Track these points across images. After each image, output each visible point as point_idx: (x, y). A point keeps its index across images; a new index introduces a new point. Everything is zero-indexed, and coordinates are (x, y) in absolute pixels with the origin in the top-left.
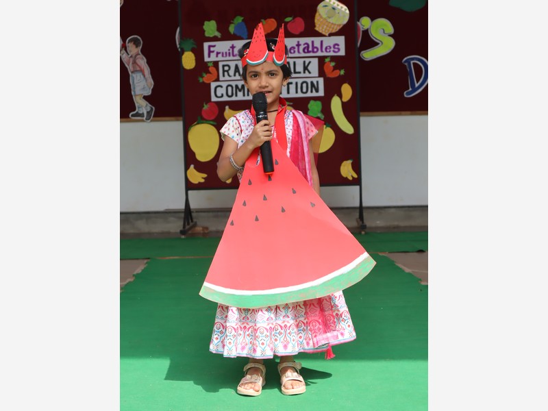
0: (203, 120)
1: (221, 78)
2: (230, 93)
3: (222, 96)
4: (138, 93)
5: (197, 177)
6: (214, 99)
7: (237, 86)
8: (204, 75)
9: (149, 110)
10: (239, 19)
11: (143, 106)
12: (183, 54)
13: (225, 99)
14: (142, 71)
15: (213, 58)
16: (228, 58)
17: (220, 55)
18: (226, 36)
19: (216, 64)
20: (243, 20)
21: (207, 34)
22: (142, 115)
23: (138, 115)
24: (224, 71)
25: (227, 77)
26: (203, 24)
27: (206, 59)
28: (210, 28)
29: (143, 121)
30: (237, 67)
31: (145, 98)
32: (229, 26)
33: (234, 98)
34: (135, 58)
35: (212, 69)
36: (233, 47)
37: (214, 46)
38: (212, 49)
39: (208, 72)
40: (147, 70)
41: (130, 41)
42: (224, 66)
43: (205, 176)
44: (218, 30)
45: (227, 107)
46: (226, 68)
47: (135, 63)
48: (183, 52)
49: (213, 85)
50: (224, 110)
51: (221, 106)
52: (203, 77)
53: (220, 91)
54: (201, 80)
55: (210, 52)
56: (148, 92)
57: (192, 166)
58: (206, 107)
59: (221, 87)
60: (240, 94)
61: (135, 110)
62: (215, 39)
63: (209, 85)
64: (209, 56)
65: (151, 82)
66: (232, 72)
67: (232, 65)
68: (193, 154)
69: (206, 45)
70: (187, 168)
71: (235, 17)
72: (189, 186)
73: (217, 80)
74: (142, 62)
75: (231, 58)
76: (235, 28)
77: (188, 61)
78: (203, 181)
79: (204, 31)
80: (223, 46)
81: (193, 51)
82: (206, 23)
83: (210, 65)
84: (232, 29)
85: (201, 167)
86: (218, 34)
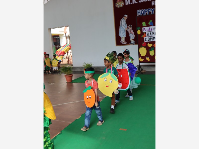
0: (143, 46)
1: (147, 36)
2: (149, 40)
3: (147, 40)
4: (131, 38)
5: (142, 60)
6: (145, 41)
7: (151, 38)
8: (143, 36)
9: (134, 42)
10: (151, 21)
11: (132, 41)
12: (137, 31)
13: (148, 41)
14: (132, 33)
15: (145, 31)
16: (148, 31)
17: (146, 31)
18: (148, 25)
19: (145, 33)
20: (152, 21)
21: (143, 26)
22: (132, 44)
23: (132, 43)
24: (147, 34)
25: (148, 36)
26: (142, 23)
27: (143, 32)
28: (144, 24)
29: (133, 45)
30: (150, 33)
31: (133, 39)
32: (148, 23)
33: (150, 41)
34: (130, 30)
35: (144, 34)
36: (149, 28)
37: (145, 28)
38: (144, 29)
39: (144, 35)
40: (133, 33)
41: (129, 26)
42: (147, 33)
43: (143, 60)
44: (146, 24)
45: (148, 43)
46: (148, 34)
47: (130, 31)
48: (137, 30)
49: (145, 38)
50: (148, 44)
51: (147, 43)
52: (142, 36)
53: (147, 39)
54: (142, 37)
55: (144, 30)
56: (134, 38)
57: (140, 57)
58: (143, 43)
59: (147, 38)
60: (151, 40)
61: (131, 42)
62: (145, 26)
63: (144, 38)
64: (144, 31)
65: (134, 36)
66: (149, 35)
67: (149, 33)
68: (140, 54)
69: (143, 28)
70: (139, 58)
71: (150, 21)
72: (140, 62)
73: (146, 37)
74: (132, 31)
75: (149, 31)
76: (150, 23)
77: (139, 32)
78: (143, 61)
79: (142, 25)
80: (147, 28)
81: (140, 30)
82: (143, 23)
83: (144, 33)
84: (149, 24)
85: (142, 57)
86: (146, 25)
